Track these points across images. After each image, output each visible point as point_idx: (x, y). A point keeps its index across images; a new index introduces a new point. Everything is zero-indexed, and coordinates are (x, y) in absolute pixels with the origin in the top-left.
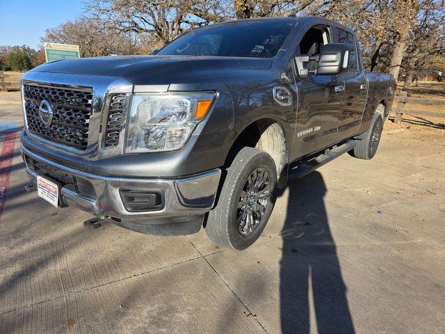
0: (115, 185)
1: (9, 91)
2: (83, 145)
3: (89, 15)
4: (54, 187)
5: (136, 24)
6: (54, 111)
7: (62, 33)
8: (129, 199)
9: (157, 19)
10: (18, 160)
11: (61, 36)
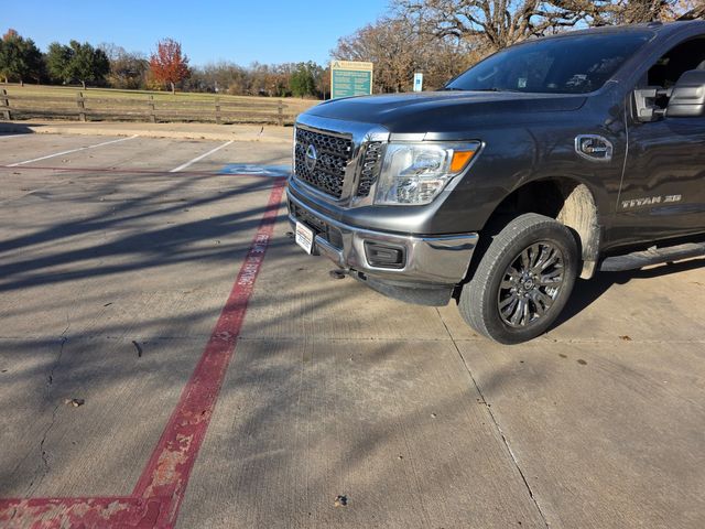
0: (361, 236)
1: (286, 125)
2: (338, 194)
3: (393, 17)
4: (309, 233)
5: (459, 23)
6: (318, 157)
7: (358, 42)
8: (373, 253)
9: (492, 13)
10: (284, 212)
11: (356, 47)
